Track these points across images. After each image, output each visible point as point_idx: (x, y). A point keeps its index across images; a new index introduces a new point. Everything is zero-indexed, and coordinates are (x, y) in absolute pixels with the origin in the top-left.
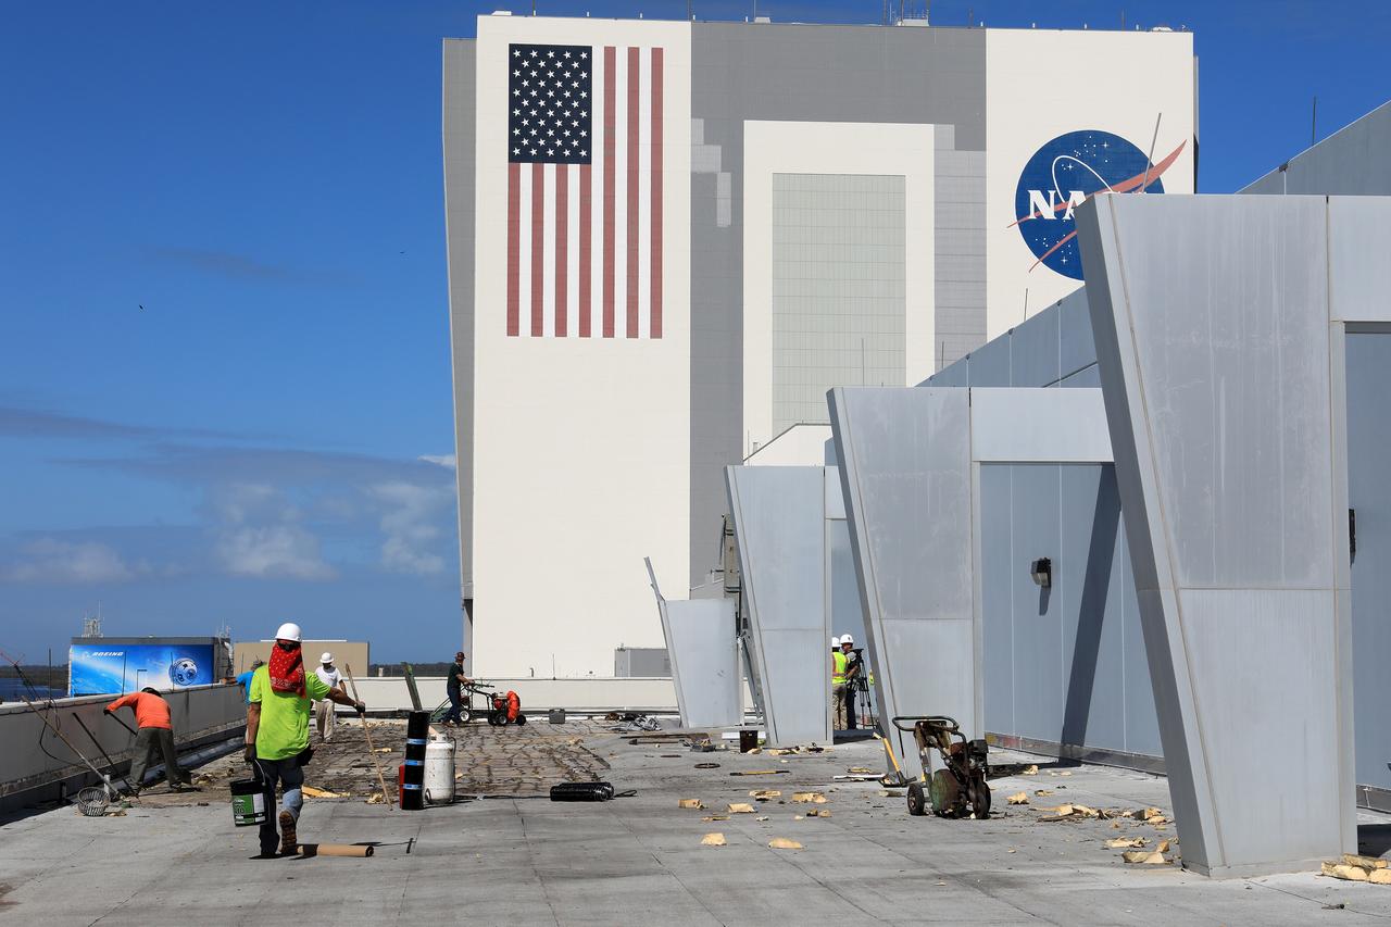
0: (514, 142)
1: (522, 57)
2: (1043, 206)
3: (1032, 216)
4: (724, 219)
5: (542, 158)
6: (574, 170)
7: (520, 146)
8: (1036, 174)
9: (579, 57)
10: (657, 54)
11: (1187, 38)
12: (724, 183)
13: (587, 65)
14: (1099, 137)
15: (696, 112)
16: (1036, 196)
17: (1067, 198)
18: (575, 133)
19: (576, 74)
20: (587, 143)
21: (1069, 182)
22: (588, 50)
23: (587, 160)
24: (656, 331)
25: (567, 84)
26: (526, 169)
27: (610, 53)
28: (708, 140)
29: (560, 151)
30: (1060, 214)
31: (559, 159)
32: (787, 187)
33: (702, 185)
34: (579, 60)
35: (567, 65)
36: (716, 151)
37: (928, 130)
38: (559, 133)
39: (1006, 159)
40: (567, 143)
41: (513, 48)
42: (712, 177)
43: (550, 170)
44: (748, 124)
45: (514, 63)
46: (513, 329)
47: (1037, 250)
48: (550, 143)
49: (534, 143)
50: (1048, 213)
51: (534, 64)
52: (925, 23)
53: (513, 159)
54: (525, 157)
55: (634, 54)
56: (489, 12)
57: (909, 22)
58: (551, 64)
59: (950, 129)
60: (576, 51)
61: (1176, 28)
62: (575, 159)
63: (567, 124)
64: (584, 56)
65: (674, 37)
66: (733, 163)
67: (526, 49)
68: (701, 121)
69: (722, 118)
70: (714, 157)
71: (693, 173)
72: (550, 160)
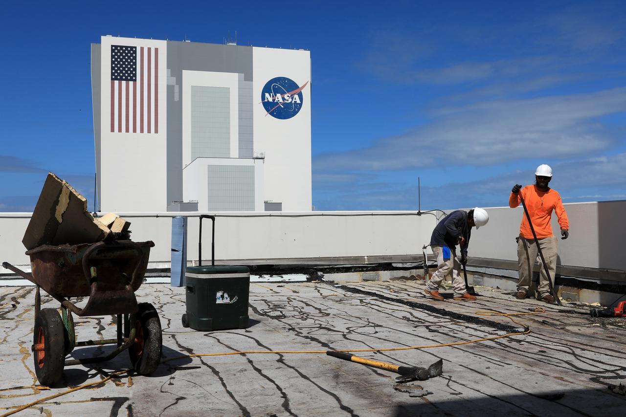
0: (112, 74)
1: (115, 49)
2: (269, 98)
3: (266, 101)
4: (176, 99)
5: (121, 79)
6: (131, 83)
7: (114, 75)
8: (267, 89)
9: (133, 49)
10: (156, 50)
11: (309, 52)
12: (177, 88)
13: (135, 52)
14: (285, 79)
15: (168, 67)
16: (267, 95)
17: (276, 96)
18: (132, 72)
19: (132, 55)
20: (135, 75)
21: (277, 91)
22: (136, 48)
23: (135, 80)
24: (156, 132)
25: (129, 58)
26: (116, 82)
27: (142, 49)
28: (172, 76)
29: (126, 78)
30: (274, 100)
31: (126, 80)
32: (195, 90)
33: (170, 89)
34: (133, 50)
35: (129, 52)
36: (174, 79)
37: (236, 75)
38: (126, 72)
39: (259, 84)
40: (129, 75)
41: (112, 46)
42: (173, 86)
43: (124, 83)
44: (184, 71)
45: (113, 51)
46: (113, 130)
47: (267, 110)
48: (124, 75)
49: (119, 74)
50: (271, 100)
51: (119, 51)
52: (235, 44)
53: (112, 79)
54: (116, 79)
55: (149, 49)
56: (105, 35)
57: (231, 44)
58: (124, 51)
59: (243, 74)
60: (132, 48)
61: (305, 50)
62: (131, 80)
63: (129, 69)
64: (134, 49)
65: (162, 45)
66: (179, 82)
67: (116, 47)
68: (170, 70)
69: (176, 69)
70: (173, 80)
71: (167, 85)
72: (124, 80)
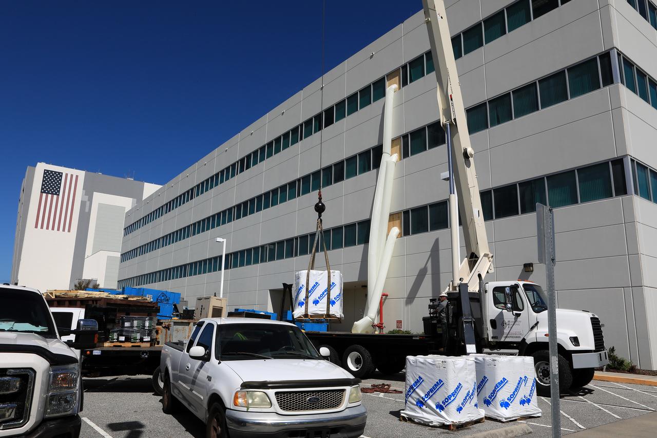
0: (42, 189)
1: (46, 172)
4: (87, 210)
5: (48, 193)
6: (55, 196)
7: (44, 190)
9: (60, 174)
10: (77, 177)
12: (88, 203)
13: (61, 176)
15: (84, 189)
18: (57, 189)
19: (58, 177)
20: (59, 191)
22: (62, 173)
23: (59, 195)
24: (69, 231)
25: (56, 179)
26: (44, 195)
27: (67, 175)
28: (85, 195)
29: (52, 192)
31: (52, 194)
32: (101, 206)
33: (83, 204)
35: (57, 175)
37: (131, 199)
38: (53, 189)
40: (54, 191)
41: (45, 170)
42: (86, 202)
43: (50, 196)
44: (94, 193)
45: (45, 173)
46: (36, 227)
48: (51, 190)
49: (47, 189)
51: (49, 174)
52: (133, 179)
53: (41, 192)
54: (44, 192)
55: (72, 176)
56: (40, 162)
57: (129, 179)
58: (53, 175)
59: (136, 200)
60: (59, 173)
62: (56, 194)
63: (55, 187)
65: (81, 174)
66: (91, 199)
67: (48, 171)
68: (84, 191)
69: (89, 191)
70: (86, 198)
71: (82, 201)
72: (50, 194)
